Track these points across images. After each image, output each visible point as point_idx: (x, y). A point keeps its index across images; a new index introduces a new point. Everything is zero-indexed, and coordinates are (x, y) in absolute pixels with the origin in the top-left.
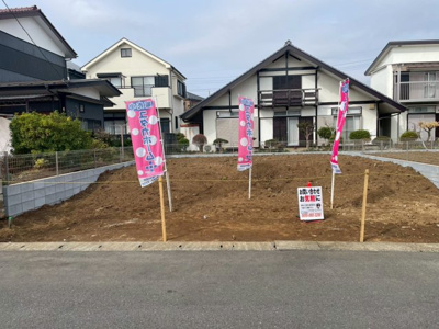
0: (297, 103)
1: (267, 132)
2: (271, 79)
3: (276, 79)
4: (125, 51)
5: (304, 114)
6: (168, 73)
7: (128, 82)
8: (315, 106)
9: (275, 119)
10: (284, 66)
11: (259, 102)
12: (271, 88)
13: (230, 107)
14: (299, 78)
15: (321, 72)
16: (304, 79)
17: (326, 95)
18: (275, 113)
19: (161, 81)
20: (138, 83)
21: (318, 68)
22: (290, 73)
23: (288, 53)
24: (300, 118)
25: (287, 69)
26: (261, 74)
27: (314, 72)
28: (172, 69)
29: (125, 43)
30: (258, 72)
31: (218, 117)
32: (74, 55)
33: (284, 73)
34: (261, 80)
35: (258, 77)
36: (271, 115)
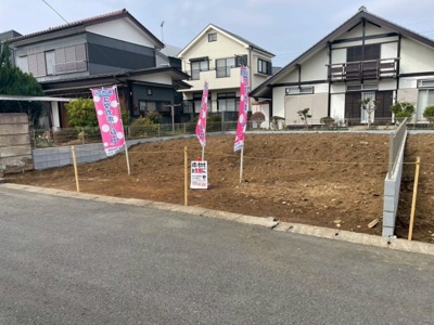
0: (373, 75)
1: (338, 110)
2: (345, 51)
3: (350, 50)
4: (211, 35)
5: (383, 87)
6: (247, 53)
7: (212, 65)
8: (398, 78)
9: (347, 94)
10: (361, 35)
11: (329, 76)
12: (344, 61)
13: (300, 83)
14: (377, 47)
15: (405, 38)
16: (383, 47)
17: (408, 65)
18: (348, 88)
19: (241, 61)
20: (221, 65)
21: (399, 35)
22: (367, 42)
23: (363, 21)
24: (377, 92)
25: (364, 38)
26: (333, 46)
27: (396, 38)
28: (252, 47)
29: (211, 29)
30: (330, 44)
31: (287, 94)
32: (162, 45)
33: (360, 43)
34: (334, 52)
35: (331, 49)
36: (343, 89)
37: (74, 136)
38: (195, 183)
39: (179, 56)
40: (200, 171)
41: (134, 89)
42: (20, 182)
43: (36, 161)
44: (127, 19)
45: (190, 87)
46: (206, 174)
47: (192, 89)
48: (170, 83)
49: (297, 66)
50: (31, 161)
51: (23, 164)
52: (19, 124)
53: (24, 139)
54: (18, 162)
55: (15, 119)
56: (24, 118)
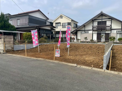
0: (104, 29)
1: (95, 38)
2: (97, 22)
4: (61, 17)
5: (107, 32)
6: (71, 22)
7: (61, 24)
8: (111, 30)
9: (97, 34)
10: (101, 18)
11: (93, 29)
12: (97, 25)
13: (85, 30)
14: (106, 22)
15: (113, 19)
17: (114, 27)
18: (98, 32)
19: (69, 24)
20: (64, 25)
21: (112, 19)
22: (103, 20)
23: (102, 15)
24: (105, 33)
25: (102, 19)
26: (94, 21)
27: (111, 20)
28: (72, 20)
29: (61, 15)
30: (93, 20)
31: (81, 33)
32: (48, 19)
33: (101, 20)
34: (94, 23)
35: (93, 22)
36: (96, 32)
37: (24, 42)
38: (56, 55)
39: (53, 22)
40: (58, 52)
41: (40, 30)
42: (10, 53)
43: (14, 48)
44: (39, 12)
45: (55, 30)
46: (59, 53)
47: (56, 31)
48: (50, 29)
49: (84, 26)
50: (13, 48)
51: (11, 49)
52: (11, 38)
53: (12, 42)
54: (10, 48)
55: (10, 37)
56: (12, 37)
